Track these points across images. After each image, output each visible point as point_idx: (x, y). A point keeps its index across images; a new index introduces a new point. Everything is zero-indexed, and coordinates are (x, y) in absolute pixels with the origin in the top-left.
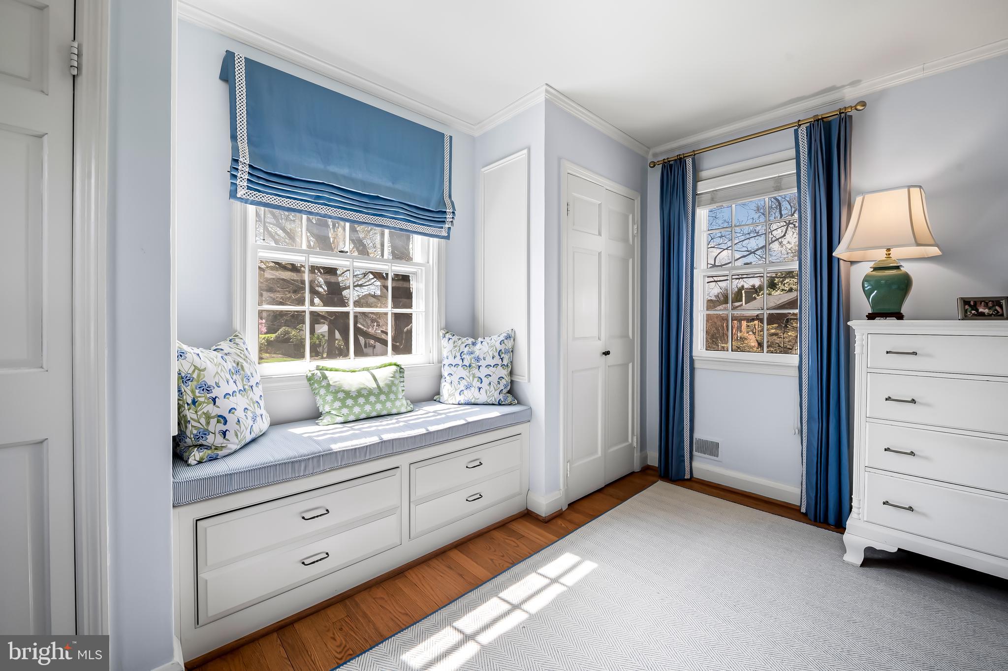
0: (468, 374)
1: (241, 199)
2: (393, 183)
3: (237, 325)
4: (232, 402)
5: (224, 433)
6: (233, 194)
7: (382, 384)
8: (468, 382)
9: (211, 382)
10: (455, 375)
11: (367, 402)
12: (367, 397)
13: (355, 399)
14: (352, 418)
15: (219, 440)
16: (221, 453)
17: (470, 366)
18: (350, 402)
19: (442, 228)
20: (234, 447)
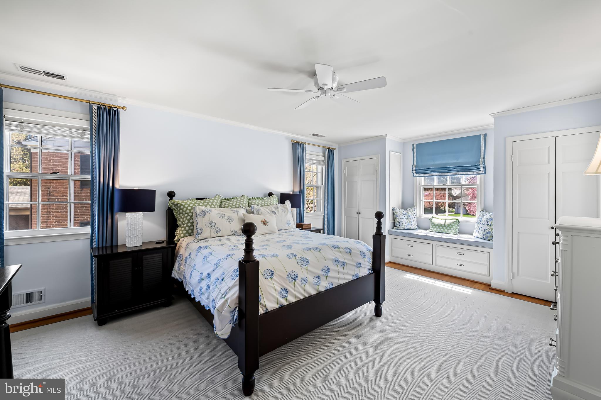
0: (489, 228)
1: (415, 176)
2: (457, 160)
3: (415, 205)
4: (402, 220)
5: (399, 225)
6: (414, 176)
7: (446, 224)
8: (489, 231)
9: (398, 215)
10: (483, 228)
11: (439, 228)
12: (439, 227)
13: (436, 226)
14: (434, 231)
15: (399, 226)
16: (399, 229)
17: (491, 225)
18: (434, 227)
19: (480, 170)
20: (401, 228)
